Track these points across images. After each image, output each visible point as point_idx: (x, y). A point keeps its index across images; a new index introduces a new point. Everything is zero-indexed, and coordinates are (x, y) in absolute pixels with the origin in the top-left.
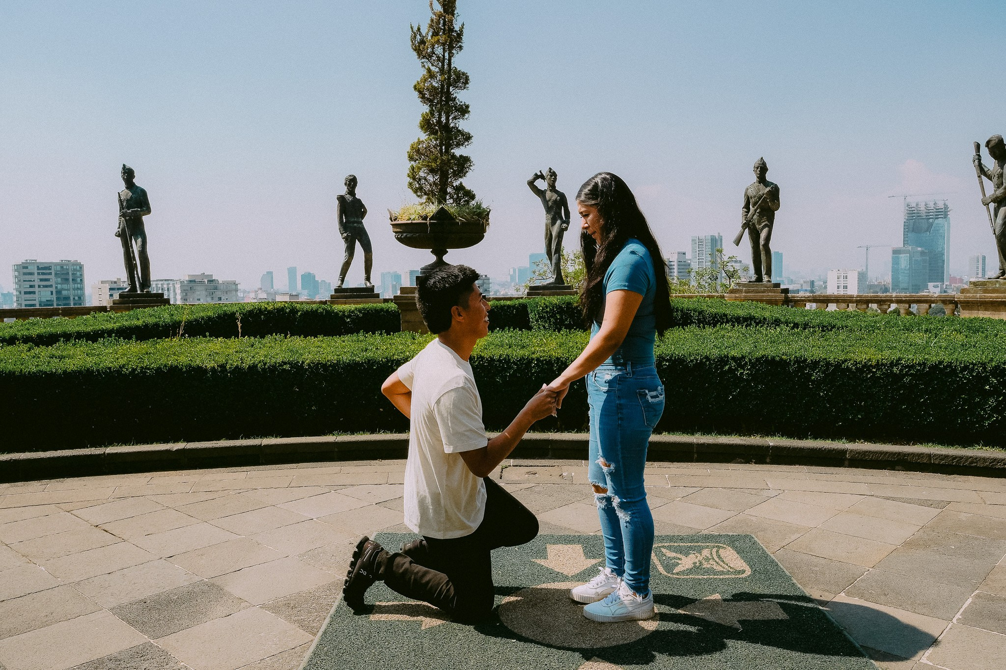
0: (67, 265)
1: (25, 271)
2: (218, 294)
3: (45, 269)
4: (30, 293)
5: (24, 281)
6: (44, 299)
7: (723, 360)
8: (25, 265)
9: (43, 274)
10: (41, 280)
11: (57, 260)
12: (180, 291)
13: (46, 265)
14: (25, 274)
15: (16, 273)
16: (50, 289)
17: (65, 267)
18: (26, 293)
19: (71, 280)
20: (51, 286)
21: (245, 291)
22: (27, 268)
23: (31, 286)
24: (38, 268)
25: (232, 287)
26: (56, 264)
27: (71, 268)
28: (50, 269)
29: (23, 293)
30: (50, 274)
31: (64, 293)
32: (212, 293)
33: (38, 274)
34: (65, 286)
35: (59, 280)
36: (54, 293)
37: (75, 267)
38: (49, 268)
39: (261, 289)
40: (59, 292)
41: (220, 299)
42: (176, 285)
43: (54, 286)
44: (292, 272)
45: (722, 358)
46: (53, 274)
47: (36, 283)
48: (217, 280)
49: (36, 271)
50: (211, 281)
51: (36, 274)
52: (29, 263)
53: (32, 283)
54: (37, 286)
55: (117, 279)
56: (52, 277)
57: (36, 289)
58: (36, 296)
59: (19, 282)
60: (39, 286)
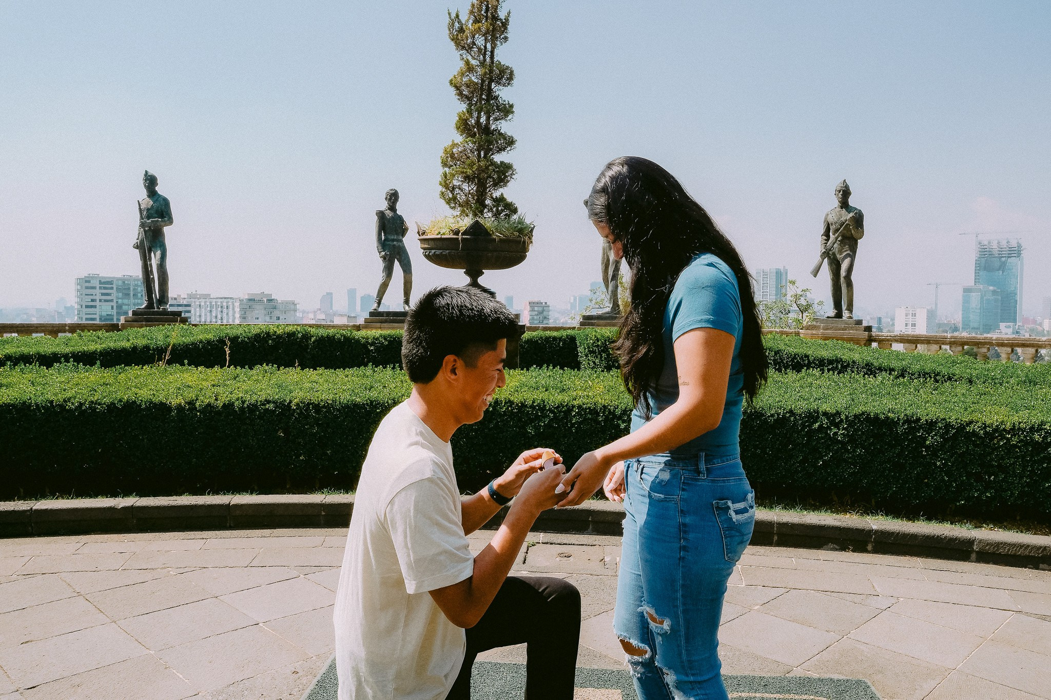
0: (128, 280)
1: (87, 284)
2: (277, 313)
3: (106, 284)
4: (92, 307)
5: (86, 295)
6: (104, 314)
7: (812, 416)
8: (87, 279)
9: (105, 288)
10: (103, 294)
11: (119, 275)
12: (239, 310)
13: (108, 280)
14: (87, 288)
15: (79, 287)
16: (111, 304)
17: (126, 282)
18: (87, 307)
19: (132, 295)
20: (112, 301)
21: (304, 312)
22: (89, 282)
23: (93, 300)
24: (100, 283)
25: (291, 306)
26: (118, 279)
27: (132, 283)
28: (112, 284)
29: (84, 306)
30: (112, 288)
31: (125, 308)
32: (271, 312)
33: (100, 288)
34: (126, 301)
35: (120, 295)
36: (115, 307)
37: (136, 283)
38: (111, 283)
39: (320, 309)
40: (119, 307)
41: (278, 318)
42: (235, 304)
43: (115, 301)
44: (352, 293)
45: (810, 413)
46: (115, 288)
47: (98, 298)
48: (276, 299)
49: (98, 286)
50: (270, 301)
51: (98, 288)
52: (92, 277)
53: (93, 297)
54: (98, 301)
55: (178, 295)
56: (114, 291)
57: (97, 303)
58: (97, 310)
59: (80, 296)
60: (100, 301)
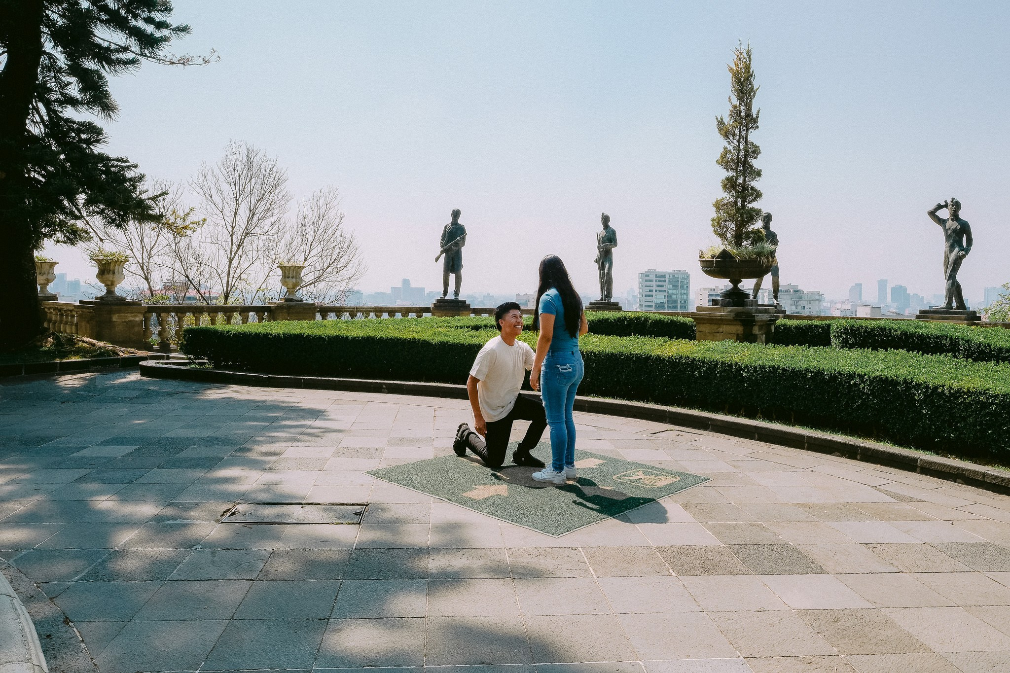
0: (677, 274)
1: (647, 278)
2: (802, 303)
3: (661, 277)
4: (649, 296)
5: (646, 286)
6: (658, 302)
8: (647, 274)
9: (660, 281)
10: (658, 286)
11: (671, 270)
12: (767, 299)
13: (662, 274)
14: (646, 281)
15: (641, 280)
16: (664, 294)
17: (676, 276)
18: (646, 296)
19: (679, 287)
20: (664, 291)
21: (832, 302)
22: (648, 276)
23: (651, 291)
24: (657, 276)
25: (817, 297)
26: (669, 274)
27: (680, 277)
28: (665, 278)
29: (644, 296)
30: (665, 281)
31: (674, 297)
32: (797, 302)
33: (656, 281)
34: (675, 292)
35: (671, 286)
36: (666, 296)
37: (683, 276)
38: (664, 276)
39: (848, 300)
40: (670, 296)
41: (803, 308)
42: (764, 295)
43: (666, 291)
44: (882, 284)
46: (667, 281)
47: (654, 288)
48: (802, 291)
49: (655, 279)
50: (796, 291)
51: (654, 281)
52: (650, 272)
53: (651, 288)
54: (654, 291)
55: (716, 287)
56: (666, 283)
57: (654, 293)
58: (653, 299)
59: (642, 286)
60: (656, 291)
